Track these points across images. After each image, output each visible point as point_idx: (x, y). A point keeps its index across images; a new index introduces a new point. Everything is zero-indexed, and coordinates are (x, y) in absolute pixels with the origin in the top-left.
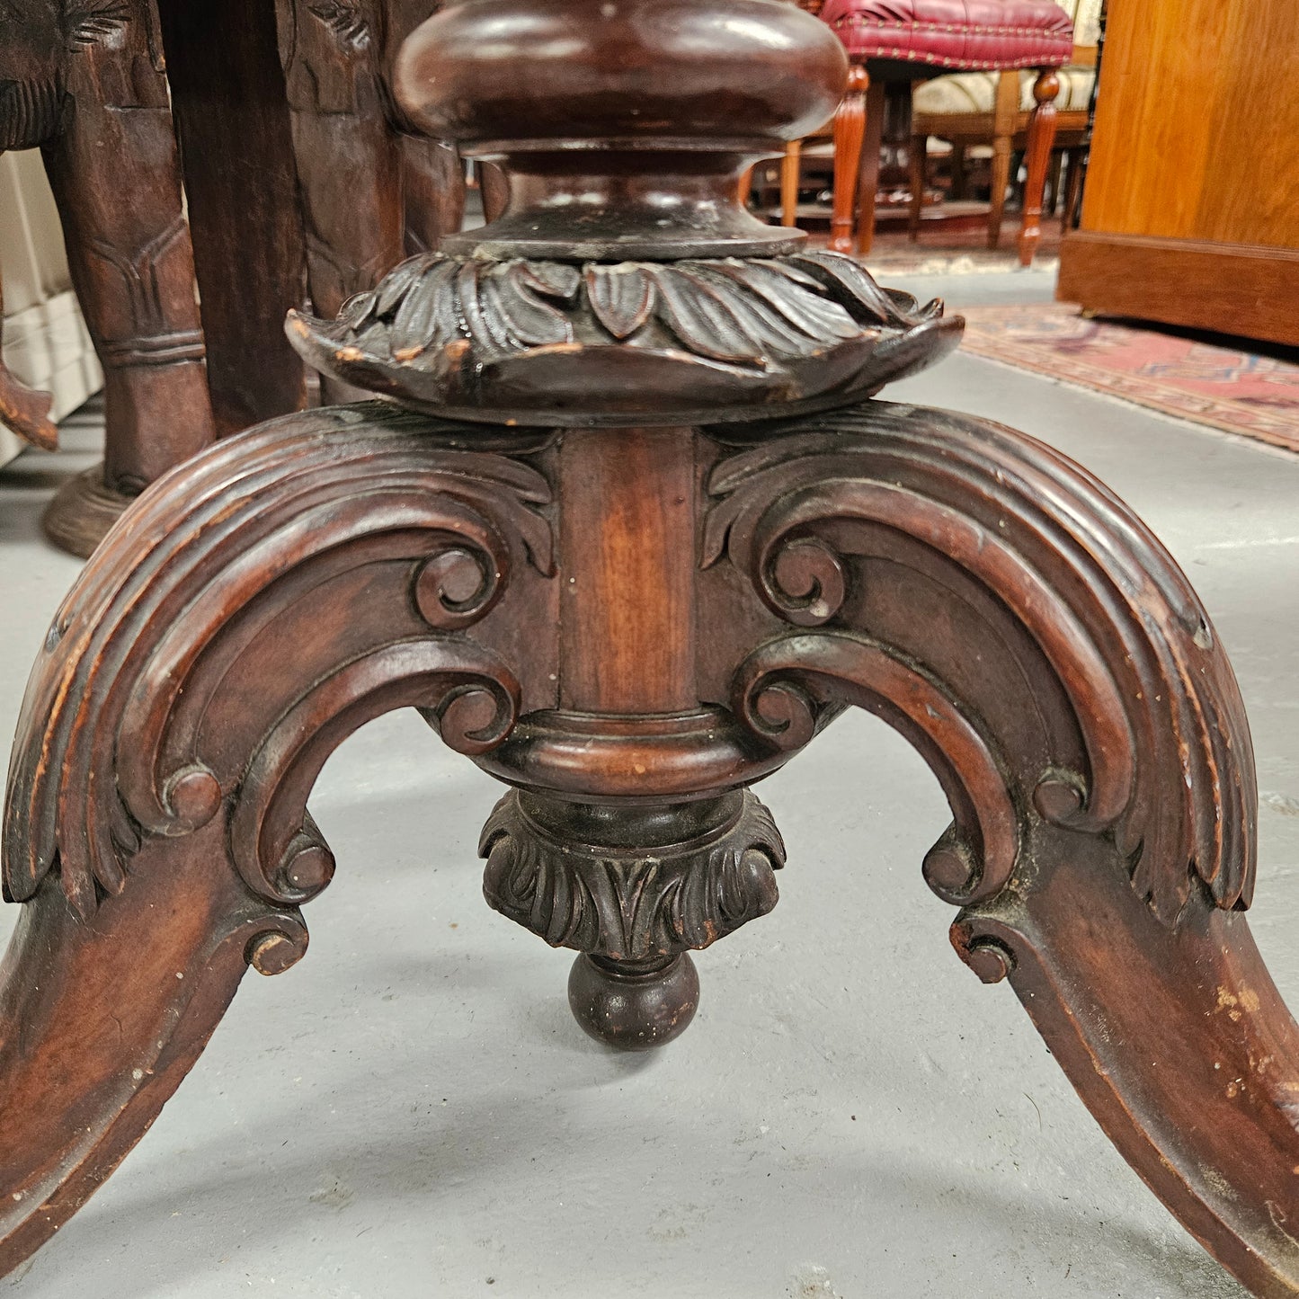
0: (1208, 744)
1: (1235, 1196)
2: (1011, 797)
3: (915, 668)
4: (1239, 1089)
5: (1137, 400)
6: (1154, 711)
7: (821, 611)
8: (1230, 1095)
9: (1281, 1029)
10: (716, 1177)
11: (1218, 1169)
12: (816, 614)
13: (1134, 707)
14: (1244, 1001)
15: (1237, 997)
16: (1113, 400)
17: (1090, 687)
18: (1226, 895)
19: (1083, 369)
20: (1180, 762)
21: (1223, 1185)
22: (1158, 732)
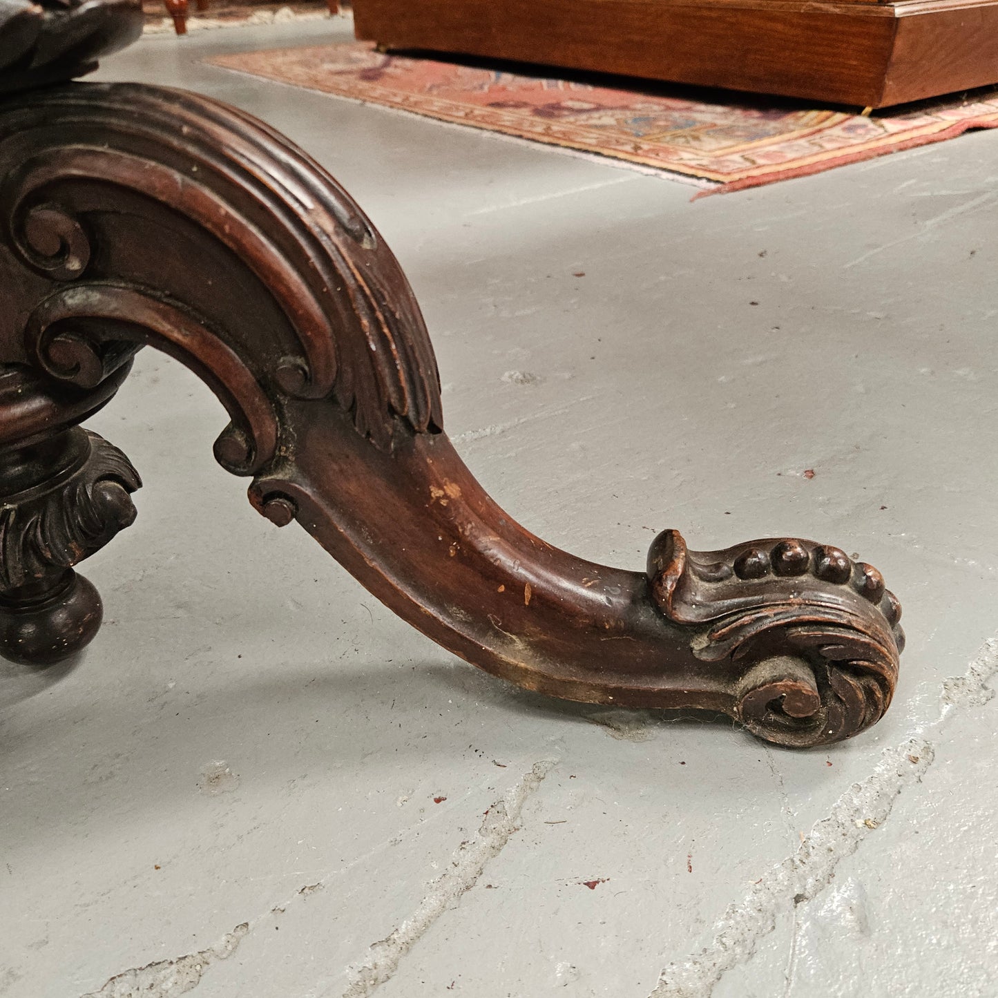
0: (381, 317)
1: (470, 618)
2: (261, 385)
3: (165, 300)
4: (456, 549)
5: (420, 111)
6: (337, 300)
7: (75, 265)
8: (452, 555)
9: (479, 505)
10: (135, 729)
11: (457, 605)
12: (72, 268)
13: (323, 298)
14: (449, 492)
15: (444, 490)
16: (406, 114)
17: (289, 289)
18: (419, 422)
19: (381, 92)
20: (363, 334)
21: (462, 614)
22: (344, 315)
